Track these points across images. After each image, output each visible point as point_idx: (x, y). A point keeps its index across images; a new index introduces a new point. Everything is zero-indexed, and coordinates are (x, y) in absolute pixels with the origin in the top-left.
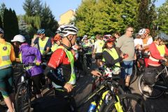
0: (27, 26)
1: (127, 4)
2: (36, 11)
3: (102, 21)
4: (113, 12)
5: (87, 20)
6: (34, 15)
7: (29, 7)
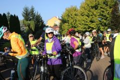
0: (25, 28)
1: (102, 9)
2: (31, 17)
3: (83, 22)
4: (92, 15)
5: (70, 22)
6: (30, 20)
7: (26, 14)
